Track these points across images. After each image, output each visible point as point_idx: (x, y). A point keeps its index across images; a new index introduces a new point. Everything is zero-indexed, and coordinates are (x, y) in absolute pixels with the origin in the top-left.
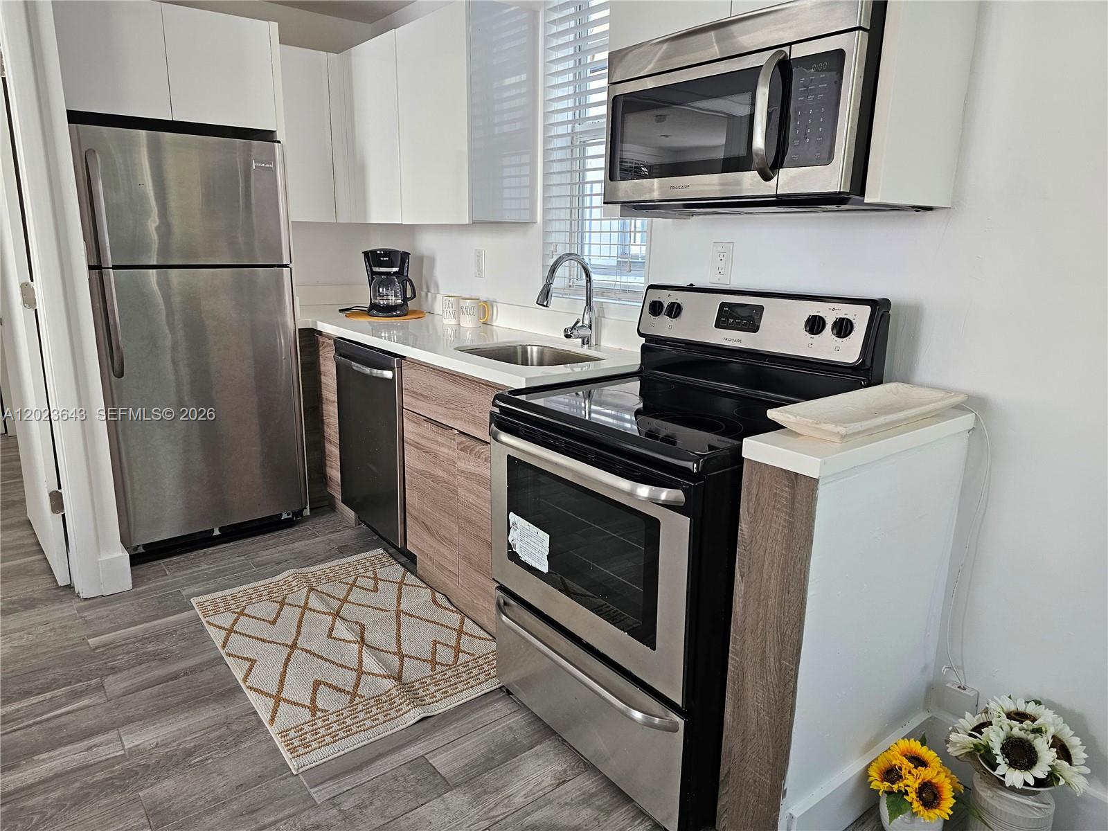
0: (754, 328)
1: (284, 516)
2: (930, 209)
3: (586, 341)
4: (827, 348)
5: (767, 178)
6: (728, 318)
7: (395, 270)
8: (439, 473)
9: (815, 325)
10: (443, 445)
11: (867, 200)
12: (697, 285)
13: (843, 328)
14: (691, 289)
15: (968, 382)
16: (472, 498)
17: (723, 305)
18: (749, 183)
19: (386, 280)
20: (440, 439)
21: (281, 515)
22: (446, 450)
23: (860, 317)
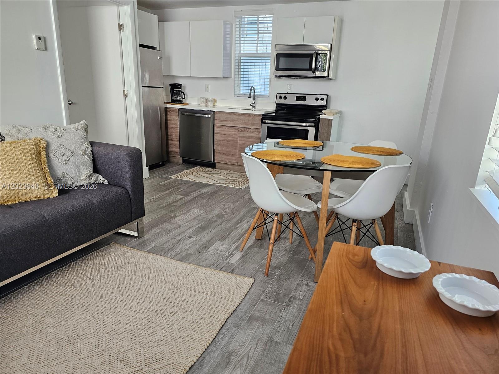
0: (305, 100)
1: (160, 163)
2: (332, 79)
3: (254, 107)
4: (319, 103)
5: (313, 73)
6: (298, 99)
7: (181, 90)
8: (230, 139)
9: (317, 99)
10: (232, 131)
11: (329, 78)
12: (288, 93)
13: (322, 99)
14: (287, 93)
15: (339, 108)
16: (244, 142)
17: (297, 97)
18: (310, 73)
19: (178, 93)
20: (231, 130)
21: (159, 163)
22: (234, 133)
23: (325, 97)
